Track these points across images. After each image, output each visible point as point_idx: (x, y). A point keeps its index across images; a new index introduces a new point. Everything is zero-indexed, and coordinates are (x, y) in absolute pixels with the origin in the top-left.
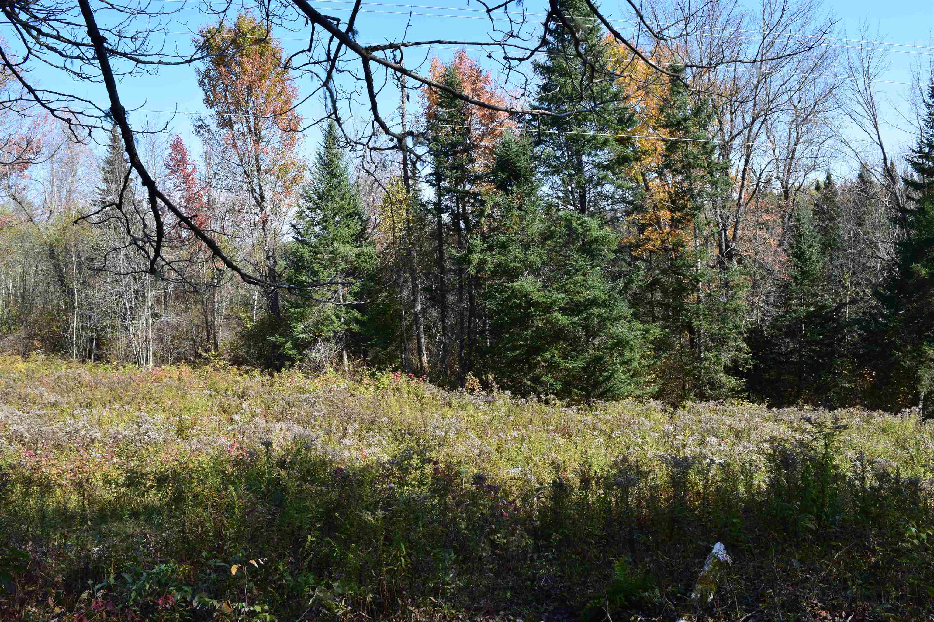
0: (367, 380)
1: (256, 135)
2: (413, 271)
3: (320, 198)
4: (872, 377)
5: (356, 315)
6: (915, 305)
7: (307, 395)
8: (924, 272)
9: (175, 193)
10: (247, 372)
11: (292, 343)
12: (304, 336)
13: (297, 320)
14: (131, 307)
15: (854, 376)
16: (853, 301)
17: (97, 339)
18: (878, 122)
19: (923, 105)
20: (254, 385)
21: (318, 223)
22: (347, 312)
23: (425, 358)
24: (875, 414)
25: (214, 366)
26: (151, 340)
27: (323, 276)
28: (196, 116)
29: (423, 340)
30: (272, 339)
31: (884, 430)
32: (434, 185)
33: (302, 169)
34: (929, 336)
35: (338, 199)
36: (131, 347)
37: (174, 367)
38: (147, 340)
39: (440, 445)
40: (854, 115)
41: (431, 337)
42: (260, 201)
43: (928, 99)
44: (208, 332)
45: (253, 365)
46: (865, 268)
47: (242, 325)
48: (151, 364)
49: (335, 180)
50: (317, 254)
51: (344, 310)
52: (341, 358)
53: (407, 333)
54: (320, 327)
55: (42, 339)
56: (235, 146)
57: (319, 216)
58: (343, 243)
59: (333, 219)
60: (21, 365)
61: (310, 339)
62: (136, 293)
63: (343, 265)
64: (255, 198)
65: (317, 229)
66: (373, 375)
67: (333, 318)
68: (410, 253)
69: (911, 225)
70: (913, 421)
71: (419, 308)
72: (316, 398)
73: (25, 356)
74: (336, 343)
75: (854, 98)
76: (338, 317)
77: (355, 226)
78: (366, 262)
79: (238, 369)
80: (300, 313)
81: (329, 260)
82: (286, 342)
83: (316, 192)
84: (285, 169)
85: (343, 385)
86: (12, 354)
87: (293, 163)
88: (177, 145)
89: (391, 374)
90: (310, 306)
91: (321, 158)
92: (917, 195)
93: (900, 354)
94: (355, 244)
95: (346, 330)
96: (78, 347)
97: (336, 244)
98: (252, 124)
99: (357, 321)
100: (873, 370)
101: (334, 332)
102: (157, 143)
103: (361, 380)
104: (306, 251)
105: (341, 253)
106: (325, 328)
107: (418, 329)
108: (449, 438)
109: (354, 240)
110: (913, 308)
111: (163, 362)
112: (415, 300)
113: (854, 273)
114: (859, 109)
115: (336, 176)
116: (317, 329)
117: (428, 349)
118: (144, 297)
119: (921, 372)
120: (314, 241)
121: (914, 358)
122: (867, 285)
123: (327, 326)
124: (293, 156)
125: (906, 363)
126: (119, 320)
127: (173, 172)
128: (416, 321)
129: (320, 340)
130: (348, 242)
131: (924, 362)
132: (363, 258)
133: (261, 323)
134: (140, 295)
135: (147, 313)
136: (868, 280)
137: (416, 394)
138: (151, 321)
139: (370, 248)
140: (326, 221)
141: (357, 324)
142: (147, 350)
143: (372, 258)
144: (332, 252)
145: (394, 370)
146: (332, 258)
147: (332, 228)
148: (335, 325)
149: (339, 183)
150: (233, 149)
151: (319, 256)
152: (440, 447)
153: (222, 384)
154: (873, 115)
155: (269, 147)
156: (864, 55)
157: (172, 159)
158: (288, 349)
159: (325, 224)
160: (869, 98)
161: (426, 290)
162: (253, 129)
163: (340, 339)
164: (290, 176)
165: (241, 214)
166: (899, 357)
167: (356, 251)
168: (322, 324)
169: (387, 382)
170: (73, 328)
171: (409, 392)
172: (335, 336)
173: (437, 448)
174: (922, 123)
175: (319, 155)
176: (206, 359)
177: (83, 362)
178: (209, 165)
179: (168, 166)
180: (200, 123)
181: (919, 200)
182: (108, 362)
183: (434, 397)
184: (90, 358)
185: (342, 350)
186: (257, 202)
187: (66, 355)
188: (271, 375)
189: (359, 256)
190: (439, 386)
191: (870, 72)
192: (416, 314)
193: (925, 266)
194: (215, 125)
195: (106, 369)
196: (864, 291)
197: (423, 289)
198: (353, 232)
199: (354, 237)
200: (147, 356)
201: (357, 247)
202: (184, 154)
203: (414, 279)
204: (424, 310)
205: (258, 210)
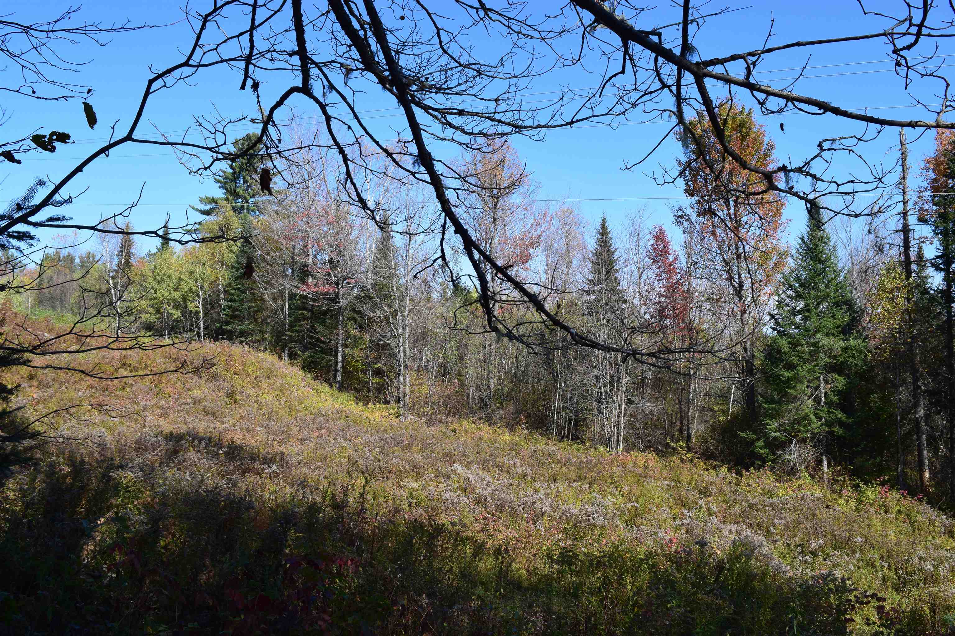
0: (848, 491)
1: (736, 221)
2: (914, 371)
3: (801, 285)
5: (839, 416)
7: (775, 500)
9: (656, 283)
10: (714, 468)
11: (764, 442)
12: (778, 434)
13: (772, 417)
14: (606, 392)
17: (575, 420)
20: (718, 481)
21: (800, 312)
22: (829, 412)
23: (927, 475)
25: (681, 458)
26: (623, 426)
27: (802, 371)
28: (677, 207)
29: (925, 452)
30: (743, 434)
32: (941, 270)
33: (783, 255)
35: (822, 287)
36: (604, 430)
37: (641, 455)
38: (618, 425)
39: (925, 581)
41: (935, 450)
42: (739, 291)
44: (681, 423)
45: (722, 461)
47: (714, 417)
48: (621, 449)
49: (820, 266)
50: (797, 346)
51: (825, 410)
52: (819, 462)
53: (902, 443)
54: (796, 426)
55: (528, 416)
56: (714, 234)
57: (800, 305)
58: (827, 335)
59: (816, 308)
60: (506, 437)
61: (784, 439)
62: (612, 377)
63: (826, 360)
64: (734, 286)
65: (798, 319)
66: (856, 487)
67: (812, 417)
68: (911, 350)
71: (922, 413)
72: (784, 504)
73: (512, 429)
74: (814, 447)
76: (819, 418)
77: (843, 317)
78: (853, 357)
79: (705, 463)
80: (775, 409)
81: (810, 353)
82: (758, 440)
83: (798, 279)
84: (766, 255)
85: (818, 494)
86: (501, 426)
87: (775, 250)
88: (660, 235)
89: (879, 488)
90: (788, 403)
91: (804, 243)
94: (841, 336)
95: (827, 432)
96: (558, 425)
97: (819, 336)
98: (732, 211)
99: (841, 423)
101: (813, 433)
102: (641, 234)
103: (841, 490)
104: (783, 343)
105: (823, 345)
106: (802, 428)
107: (919, 438)
108: (939, 575)
109: (840, 332)
111: (632, 449)
112: (916, 405)
115: (821, 262)
116: (793, 428)
117: (931, 464)
118: (619, 382)
120: (794, 331)
123: (805, 426)
124: (775, 242)
126: (595, 404)
127: (655, 262)
128: (918, 430)
129: (794, 441)
130: (833, 335)
132: (850, 352)
133: (735, 417)
134: (615, 380)
135: (621, 398)
137: (908, 515)
138: (624, 406)
139: (860, 341)
140: (808, 311)
141: (840, 426)
142: (619, 435)
143: (861, 352)
144: (814, 345)
145: (883, 484)
146: (813, 351)
147: (814, 318)
148: (814, 426)
149: (825, 269)
150: (712, 237)
151: (799, 348)
152: (925, 584)
153: (686, 477)
155: (749, 233)
157: (655, 250)
158: (760, 447)
159: (807, 314)
161: (930, 393)
162: (733, 217)
163: (819, 442)
164: (771, 264)
165: (720, 304)
167: (843, 344)
168: (799, 423)
169: (872, 497)
170: (554, 407)
171: (899, 512)
172: (812, 439)
173: (921, 584)
175: (802, 239)
176: (674, 449)
177: (561, 440)
178: (688, 254)
179: (650, 256)
180: (680, 213)
182: (583, 442)
183: (931, 522)
184: (568, 437)
185: (821, 455)
186: (736, 290)
187: (546, 433)
188: (739, 474)
189: (845, 350)
190: (940, 509)
192: (917, 421)
194: (695, 214)
195: (579, 450)
197: (925, 391)
198: (839, 323)
199: (840, 329)
200: (617, 441)
201: (844, 340)
202: (665, 243)
203: (916, 380)
204: (927, 416)
205: (737, 300)
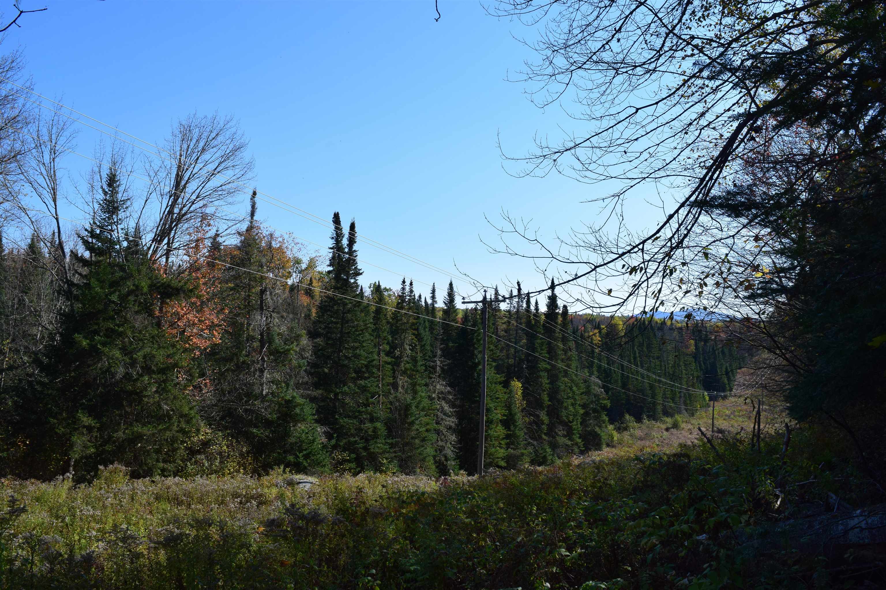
4: (25, 445)
6: (73, 374)
8: (85, 343)
15: (7, 444)
16: (11, 368)
18: (57, 197)
19: (100, 191)
24: (28, 483)
31: (38, 499)
34: (83, 404)
40: (36, 185)
43: (105, 187)
46: (25, 335)
69: (76, 298)
70: (66, 487)
75: (38, 169)
92: (85, 271)
93: (55, 421)
100: (27, 438)
110: (70, 377)
113: (13, 340)
114: (41, 180)
119: (74, 439)
121: (68, 424)
122: (25, 353)
125: (61, 430)
131: (77, 429)
136: (26, 347)
154: (54, 189)
156: (54, 131)
160: (53, 173)
166: (55, 424)
174: (97, 206)
181: (86, 276)
191: (57, 148)
193: (86, 338)
196: (22, 358)
